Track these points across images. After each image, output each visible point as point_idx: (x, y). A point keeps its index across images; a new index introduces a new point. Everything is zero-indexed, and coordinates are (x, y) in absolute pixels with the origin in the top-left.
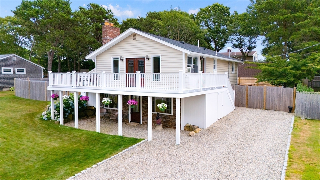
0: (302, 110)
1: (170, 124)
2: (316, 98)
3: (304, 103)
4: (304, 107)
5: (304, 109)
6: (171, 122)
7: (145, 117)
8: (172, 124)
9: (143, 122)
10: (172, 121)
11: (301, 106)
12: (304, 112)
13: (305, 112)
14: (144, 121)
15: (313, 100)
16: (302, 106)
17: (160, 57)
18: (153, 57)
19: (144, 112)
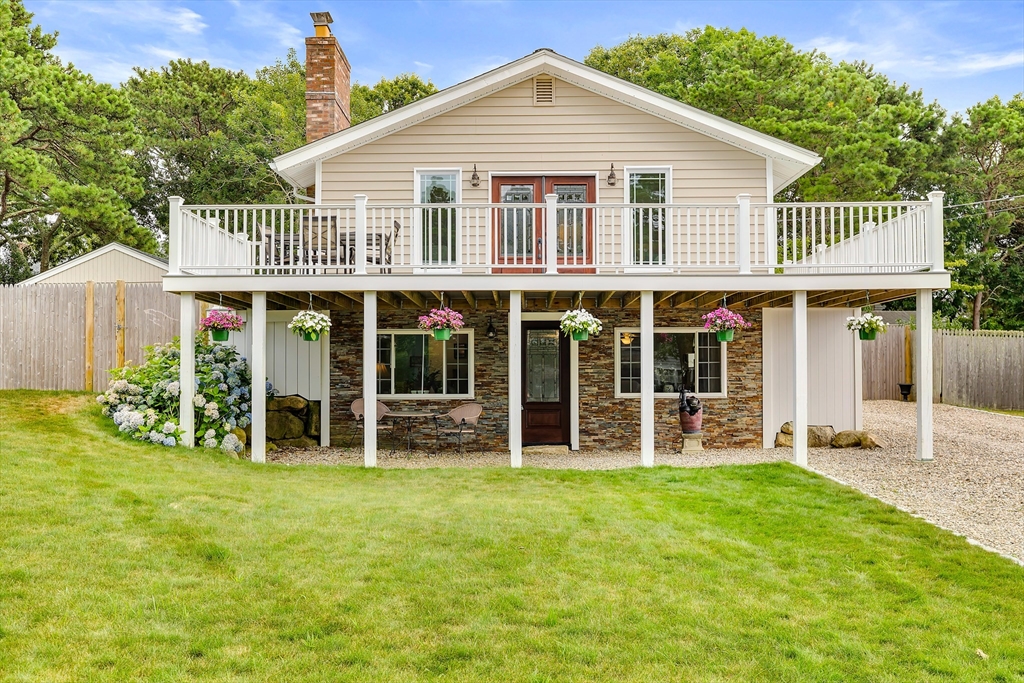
0: (959, 386)
1: (715, 434)
2: (991, 348)
3: (964, 363)
4: (964, 376)
5: (965, 382)
6: (720, 425)
7: (593, 419)
8: (725, 432)
9: (586, 438)
10: (724, 420)
11: (956, 373)
12: (964, 390)
13: (967, 391)
14: (590, 435)
15: (985, 354)
16: (959, 372)
17: (663, 175)
18: (631, 175)
19: (592, 395)
